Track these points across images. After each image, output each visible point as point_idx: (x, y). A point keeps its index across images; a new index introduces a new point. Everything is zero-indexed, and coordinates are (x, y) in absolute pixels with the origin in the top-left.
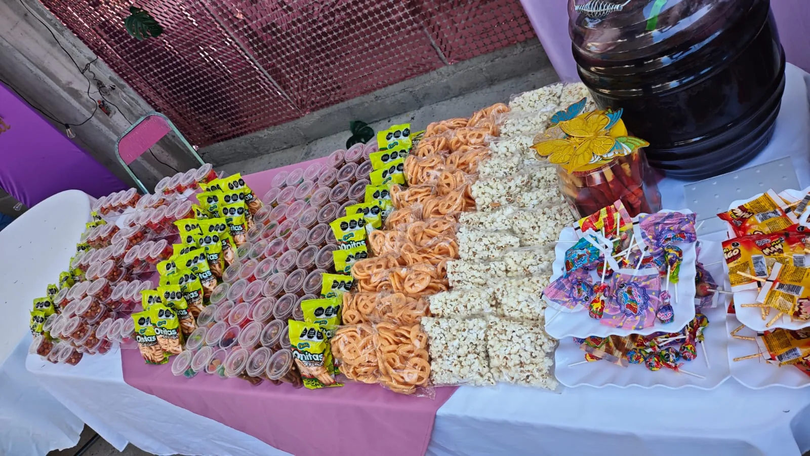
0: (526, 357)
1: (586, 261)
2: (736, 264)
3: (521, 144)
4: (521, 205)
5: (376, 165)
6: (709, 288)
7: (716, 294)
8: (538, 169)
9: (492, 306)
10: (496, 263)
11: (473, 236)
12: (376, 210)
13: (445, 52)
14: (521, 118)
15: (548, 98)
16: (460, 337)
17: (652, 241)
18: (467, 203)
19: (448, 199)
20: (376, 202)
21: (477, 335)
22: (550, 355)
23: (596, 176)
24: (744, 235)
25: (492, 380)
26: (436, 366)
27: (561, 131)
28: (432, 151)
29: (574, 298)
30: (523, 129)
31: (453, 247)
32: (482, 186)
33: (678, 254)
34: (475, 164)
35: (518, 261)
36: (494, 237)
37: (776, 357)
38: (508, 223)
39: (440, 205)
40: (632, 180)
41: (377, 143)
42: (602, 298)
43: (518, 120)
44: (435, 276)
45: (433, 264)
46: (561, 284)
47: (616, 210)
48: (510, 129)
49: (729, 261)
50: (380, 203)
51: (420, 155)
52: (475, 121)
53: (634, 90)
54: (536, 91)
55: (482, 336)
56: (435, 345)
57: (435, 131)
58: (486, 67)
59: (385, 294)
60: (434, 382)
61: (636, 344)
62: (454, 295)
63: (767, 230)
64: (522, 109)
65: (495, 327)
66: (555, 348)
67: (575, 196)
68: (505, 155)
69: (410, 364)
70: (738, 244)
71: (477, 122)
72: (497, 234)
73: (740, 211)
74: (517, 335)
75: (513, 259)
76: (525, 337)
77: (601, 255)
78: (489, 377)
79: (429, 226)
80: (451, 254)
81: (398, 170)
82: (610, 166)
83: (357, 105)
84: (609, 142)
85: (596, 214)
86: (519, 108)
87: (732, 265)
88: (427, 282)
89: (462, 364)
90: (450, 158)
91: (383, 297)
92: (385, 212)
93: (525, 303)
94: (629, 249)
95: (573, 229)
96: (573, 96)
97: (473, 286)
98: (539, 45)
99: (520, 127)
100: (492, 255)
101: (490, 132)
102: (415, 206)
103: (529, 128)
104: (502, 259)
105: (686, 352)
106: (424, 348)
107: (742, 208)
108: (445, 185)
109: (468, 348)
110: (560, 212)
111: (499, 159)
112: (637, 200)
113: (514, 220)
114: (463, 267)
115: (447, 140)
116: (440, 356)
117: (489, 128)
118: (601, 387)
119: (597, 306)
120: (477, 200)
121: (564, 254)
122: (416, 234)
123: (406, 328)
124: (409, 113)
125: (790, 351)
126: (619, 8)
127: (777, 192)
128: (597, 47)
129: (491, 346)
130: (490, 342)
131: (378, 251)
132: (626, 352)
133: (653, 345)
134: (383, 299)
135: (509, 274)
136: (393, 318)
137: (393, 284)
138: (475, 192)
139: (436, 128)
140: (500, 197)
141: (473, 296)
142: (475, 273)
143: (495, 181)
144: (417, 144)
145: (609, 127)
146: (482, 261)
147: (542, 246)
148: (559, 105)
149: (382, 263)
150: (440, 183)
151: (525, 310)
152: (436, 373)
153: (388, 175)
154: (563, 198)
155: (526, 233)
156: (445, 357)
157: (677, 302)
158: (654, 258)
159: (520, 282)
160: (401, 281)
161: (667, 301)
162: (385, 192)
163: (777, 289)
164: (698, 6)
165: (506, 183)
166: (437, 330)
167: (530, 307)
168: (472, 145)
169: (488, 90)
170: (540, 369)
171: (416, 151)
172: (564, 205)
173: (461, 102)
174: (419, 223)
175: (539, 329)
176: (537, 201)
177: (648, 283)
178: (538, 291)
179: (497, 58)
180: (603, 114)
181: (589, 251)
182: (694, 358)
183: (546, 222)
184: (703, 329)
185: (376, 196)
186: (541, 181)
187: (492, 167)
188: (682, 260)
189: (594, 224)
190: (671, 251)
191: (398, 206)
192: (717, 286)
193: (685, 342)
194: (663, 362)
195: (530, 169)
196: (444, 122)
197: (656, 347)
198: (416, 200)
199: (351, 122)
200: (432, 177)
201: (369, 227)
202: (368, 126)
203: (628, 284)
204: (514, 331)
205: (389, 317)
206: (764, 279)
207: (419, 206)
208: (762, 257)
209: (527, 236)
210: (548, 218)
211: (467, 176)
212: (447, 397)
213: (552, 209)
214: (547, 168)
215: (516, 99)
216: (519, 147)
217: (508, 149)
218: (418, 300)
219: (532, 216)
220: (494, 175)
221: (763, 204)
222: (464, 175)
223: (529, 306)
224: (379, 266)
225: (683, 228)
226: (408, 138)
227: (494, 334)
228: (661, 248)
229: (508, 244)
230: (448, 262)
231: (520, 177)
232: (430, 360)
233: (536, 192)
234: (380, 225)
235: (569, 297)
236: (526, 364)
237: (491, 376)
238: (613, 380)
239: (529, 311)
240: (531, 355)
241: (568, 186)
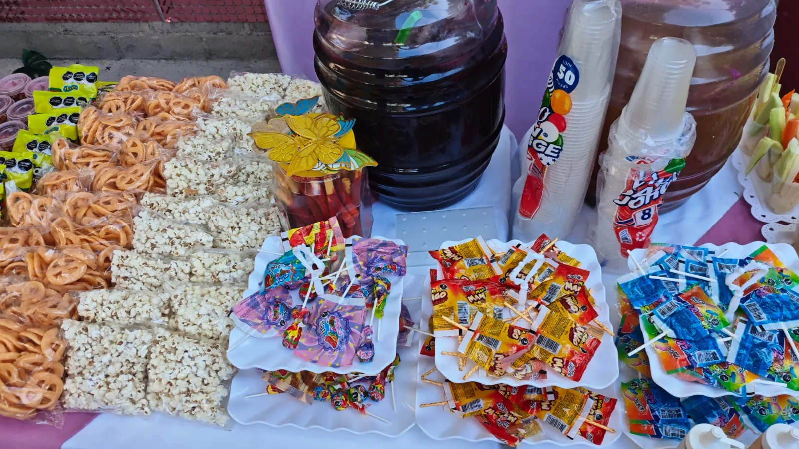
0: (196, 383)
1: (288, 280)
2: (442, 308)
3: (234, 129)
4: (223, 199)
5: (40, 106)
6: (406, 325)
7: (412, 332)
8: (249, 162)
9: (163, 315)
10: (179, 263)
11: (155, 224)
12: (27, 165)
13: (164, 7)
14: (240, 100)
15: (272, 86)
16: (113, 351)
17: (363, 268)
18: (155, 182)
19: (131, 171)
20: (29, 155)
21: (137, 350)
22: (226, 383)
23: (316, 186)
24: (452, 278)
25: (146, 409)
26: (73, 385)
27: (286, 126)
28: (123, 109)
29: (268, 321)
30: (239, 112)
31: (127, 233)
32: (179, 166)
33: (386, 287)
34: (175, 137)
35: (207, 265)
36: (183, 231)
37: (461, 407)
38: (203, 217)
39: (119, 177)
40: (351, 198)
41: (48, 81)
42: (301, 325)
43: (235, 101)
44: (94, 266)
45: (95, 250)
46: (255, 302)
47: (330, 227)
48: (224, 108)
49: (435, 303)
50: (35, 156)
51: (105, 110)
52: (185, 88)
53: (369, 101)
54: (261, 75)
55: (143, 352)
56: (76, 358)
57: (131, 86)
58: (206, 38)
59: (16, 280)
60: (65, 406)
61: (325, 378)
62: (116, 295)
63: (473, 277)
64: (242, 90)
65: (163, 344)
66: (233, 376)
67: (288, 202)
68: (214, 136)
69: (34, 379)
70: (446, 287)
71: (186, 90)
72: (187, 228)
73: (450, 252)
74: (189, 357)
75: (202, 261)
76: (199, 360)
77: (307, 274)
78: (143, 405)
79: (99, 200)
80: (122, 241)
81: (71, 120)
82: (332, 177)
83: (38, 32)
84: (337, 151)
85: (308, 227)
86: (239, 88)
87: (437, 307)
88: (81, 272)
89: (110, 386)
90: (144, 122)
91: (10, 283)
92: (40, 170)
93: (207, 318)
94: (338, 273)
95: (279, 238)
96: (300, 93)
97: (144, 287)
98: (268, 33)
99: (236, 109)
100: (176, 252)
101: (200, 105)
102: (85, 172)
103: (246, 113)
104: (188, 259)
105: (375, 392)
106: (60, 361)
107: (451, 249)
108: (131, 154)
109: (122, 366)
110: (267, 215)
111: (205, 139)
112: (352, 219)
113: (211, 214)
114: (135, 260)
115: (144, 100)
116: (81, 373)
117: (199, 101)
118: (280, 426)
119: (293, 334)
120: (169, 182)
121: (266, 267)
122: (78, 207)
123: (37, 331)
124: (104, 61)
125: (474, 402)
126: (376, 7)
127: (486, 240)
128: (342, 42)
129: (153, 365)
130: (153, 361)
131: (18, 220)
132: (313, 387)
133: (342, 380)
134: (11, 287)
135: (193, 279)
136: (21, 315)
137: (30, 269)
138: (168, 170)
139: (133, 83)
140: (198, 184)
141: (141, 301)
142: (149, 270)
143: (196, 164)
144: (104, 96)
145: (339, 135)
146: (161, 256)
147: (238, 251)
148: (283, 97)
149: (21, 237)
150: (125, 150)
151: (205, 326)
152: (71, 394)
153: (55, 124)
154: (273, 201)
155: (223, 233)
156: (87, 375)
157: (378, 339)
158: (361, 287)
159: (206, 290)
160: (44, 266)
161: (369, 337)
162: (45, 145)
163: (478, 340)
164: (447, 34)
165: (209, 169)
166: (83, 338)
167: (212, 323)
168: (175, 114)
169: (204, 63)
170: (211, 399)
171: (101, 104)
172: (273, 209)
173: (171, 66)
174: (84, 194)
175: (218, 350)
176: (242, 197)
177: (352, 314)
178: (225, 304)
179: (222, 32)
180: (334, 119)
181: (294, 268)
182: (381, 399)
183: (248, 225)
184: (394, 368)
185: (31, 146)
186: (251, 176)
187: (195, 147)
188: (389, 293)
189: (304, 238)
190: (380, 283)
191: (61, 166)
192: (414, 324)
193: (376, 381)
194: (350, 402)
195: (240, 160)
196: (144, 78)
197: (345, 384)
198: (88, 164)
199: (24, 50)
200: (115, 141)
201: (11, 185)
202: (48, 61)
203: (331, 313)
204: (186, 351)
205: (15, 313)
206: (466, 327)
207: (91, 172)
208: (466, 304)
209: (223, 236)
210: (252, 220)
211: (161, 149)
212: (80, 427)
213: (258, 211)
214: (260, 163)
215: (237, 77)
216: (231, 131)
217: (218, 130)
218: (63, 296)
219: (233, 214)
220: (195, 156)
221: (471, 249)
222: (158, 147)
223: (210, 321)
224: (14, 241)
225: (395, 260)
226: (93, 85)
227: (160, 352)
228: (370, 278)
229: (198, 242)
230: (115, 252)
231: (227, 166)
232: (66, 375)
233: (243, 188)
234: (28, 185)
235: (262, 319)
236: (194, 393)
237: (146, 404)
238: (293, 419)
239: (210, 328)
240: (203, 381)
241: (280, 187)
